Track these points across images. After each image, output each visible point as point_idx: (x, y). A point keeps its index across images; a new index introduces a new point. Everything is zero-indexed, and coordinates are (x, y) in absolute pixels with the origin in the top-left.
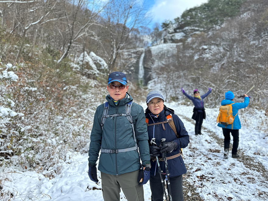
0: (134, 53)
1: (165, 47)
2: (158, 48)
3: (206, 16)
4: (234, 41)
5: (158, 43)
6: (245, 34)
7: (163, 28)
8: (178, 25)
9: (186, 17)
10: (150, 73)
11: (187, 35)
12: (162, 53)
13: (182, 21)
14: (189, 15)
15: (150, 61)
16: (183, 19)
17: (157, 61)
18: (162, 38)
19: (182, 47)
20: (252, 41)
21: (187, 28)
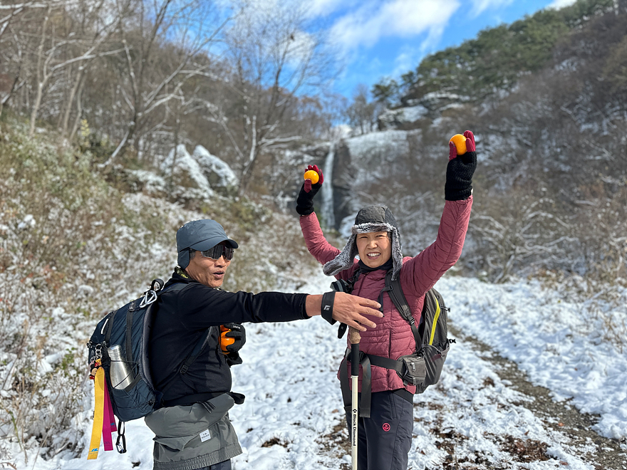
0: (308, 153)
1: (380, 139)
2: (365, 143)
3: (474, 68)
4: (541, 123)
5: (365, 131)
6: (568, 107)
7: (377, 95)
8: (410, 90)
9: (429, 70)
10: (347, 199)
11: (432, 112)
12: (373, 152)
13: (419, 80)
14: (435, 67)
15: (347, 171)
16: (420, 76)
17: (362, 170)
18: (374, 120)
19: (419, 138)
20: (585, 123)
21: (431, 95)
